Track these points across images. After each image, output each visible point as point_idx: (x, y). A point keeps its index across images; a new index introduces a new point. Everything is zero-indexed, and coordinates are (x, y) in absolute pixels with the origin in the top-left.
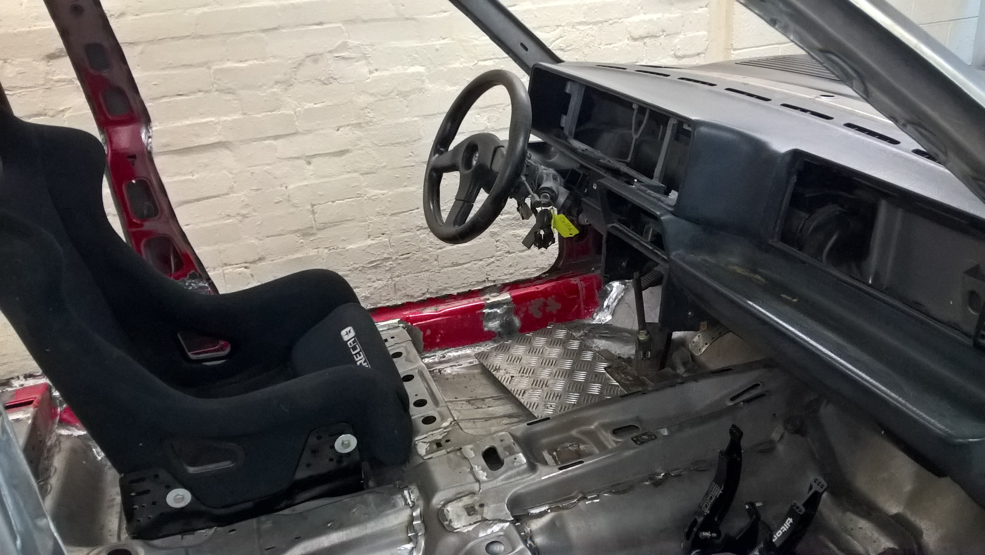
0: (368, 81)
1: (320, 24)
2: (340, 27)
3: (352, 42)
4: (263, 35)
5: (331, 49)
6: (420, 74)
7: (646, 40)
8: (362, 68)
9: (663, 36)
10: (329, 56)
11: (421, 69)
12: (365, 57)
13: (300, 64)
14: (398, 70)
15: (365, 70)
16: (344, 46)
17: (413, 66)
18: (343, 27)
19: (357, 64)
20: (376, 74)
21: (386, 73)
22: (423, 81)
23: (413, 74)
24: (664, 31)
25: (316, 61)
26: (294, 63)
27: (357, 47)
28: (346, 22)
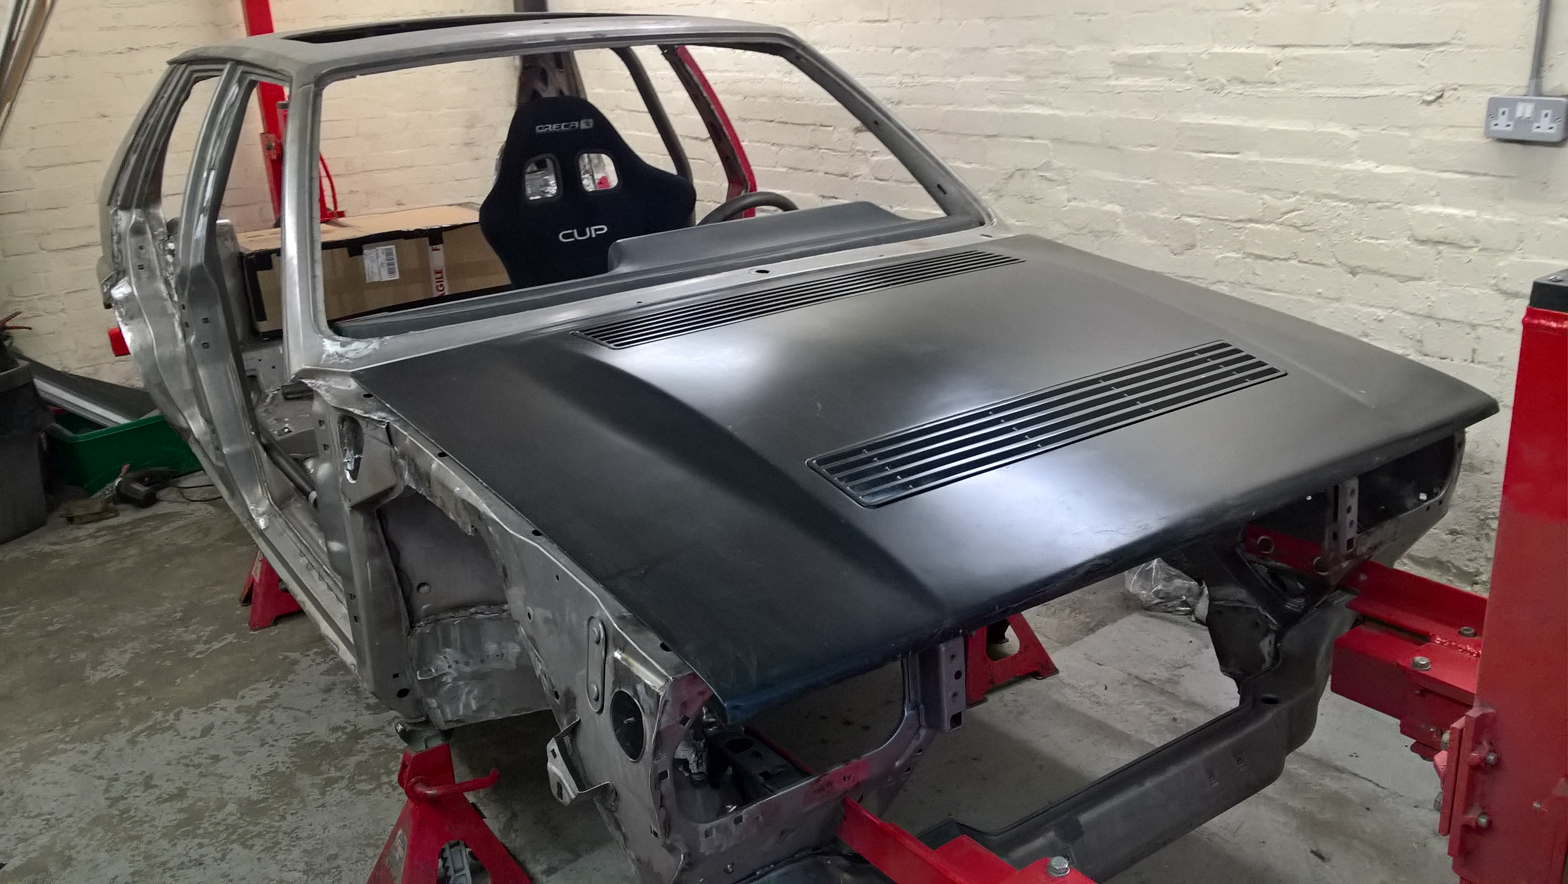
0: (1065, 209)
1: (1031, 138)
2: (1047, 145)
3: (1056, 163)
4: (986, 140)
5: (1036, 166)
6: (1114, 214)
7: (1441, 248)
8: (1061, 194)
9: (1476, 250)
10: (1033, 173)
11: (1117, 209)
12: (1066, 182)
13: (1011, 177)
14: (1094, 203)
15: (1065, 196)
16: (1047, 166)
17: (1110, 203)
18: (1050, 145)
19: (1058, 188)
20: (1073, 203)
21: (1083, 205)
22: (1117, 224)
23: (1107, 213)
24: (1477, 241)
25: (1023, 176)
26: (1006, 174)
27: (1061, 169)
28: (1054, 140)
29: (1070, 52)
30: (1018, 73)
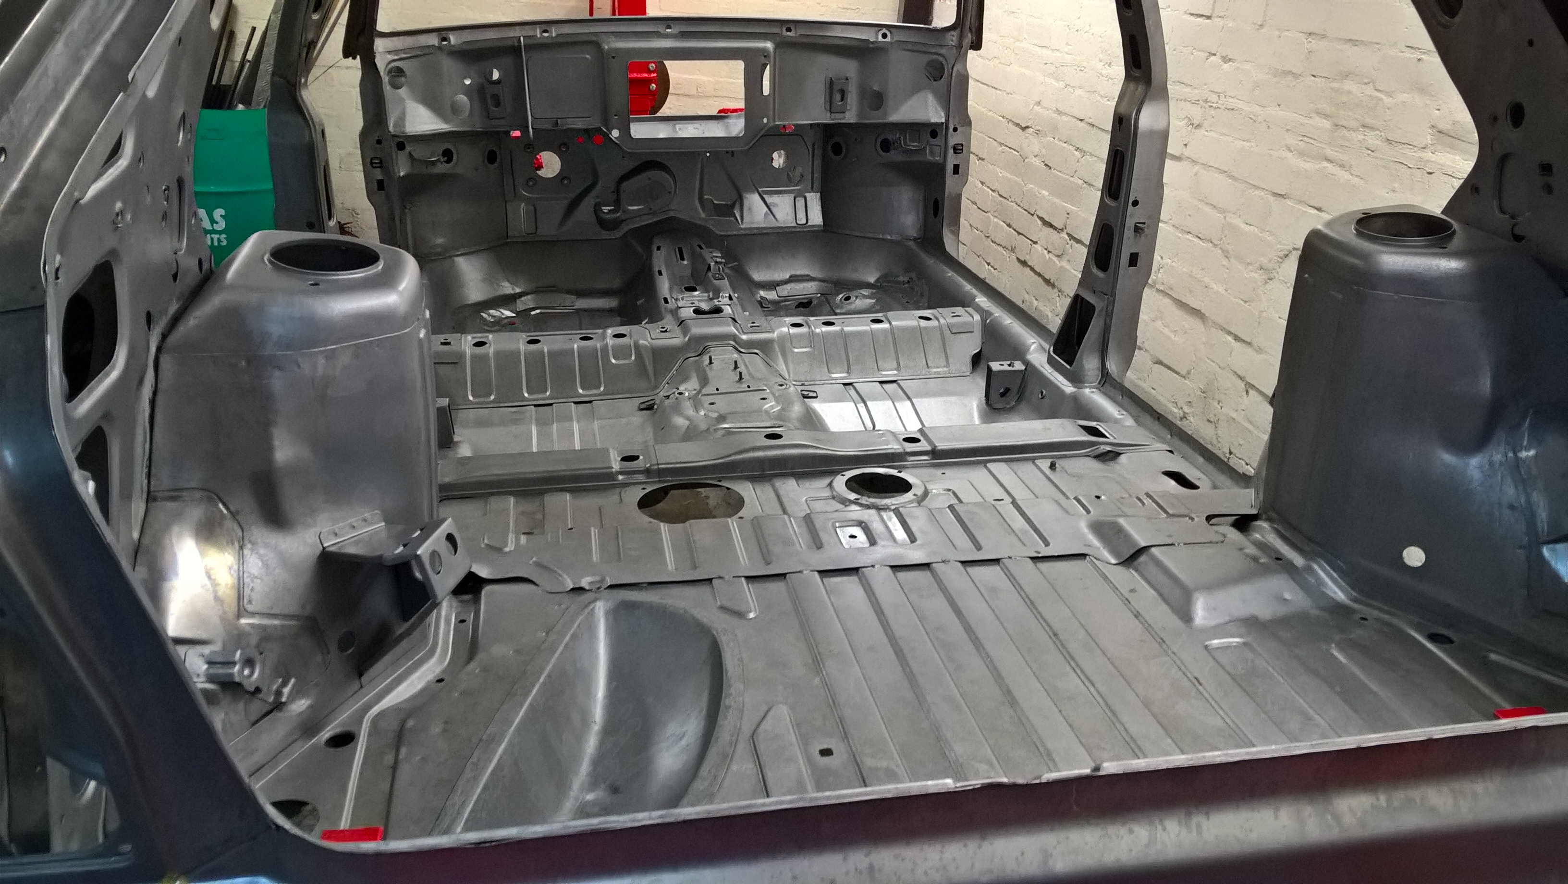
29: (1387, 100)
30: (1326, 116)
